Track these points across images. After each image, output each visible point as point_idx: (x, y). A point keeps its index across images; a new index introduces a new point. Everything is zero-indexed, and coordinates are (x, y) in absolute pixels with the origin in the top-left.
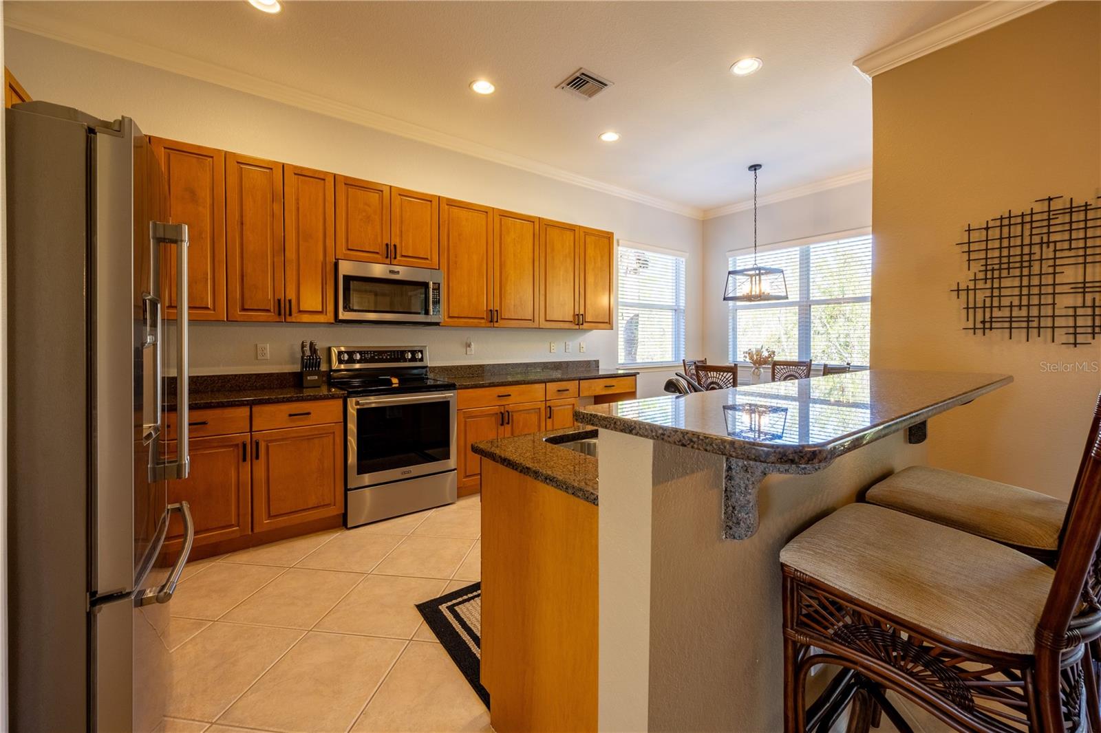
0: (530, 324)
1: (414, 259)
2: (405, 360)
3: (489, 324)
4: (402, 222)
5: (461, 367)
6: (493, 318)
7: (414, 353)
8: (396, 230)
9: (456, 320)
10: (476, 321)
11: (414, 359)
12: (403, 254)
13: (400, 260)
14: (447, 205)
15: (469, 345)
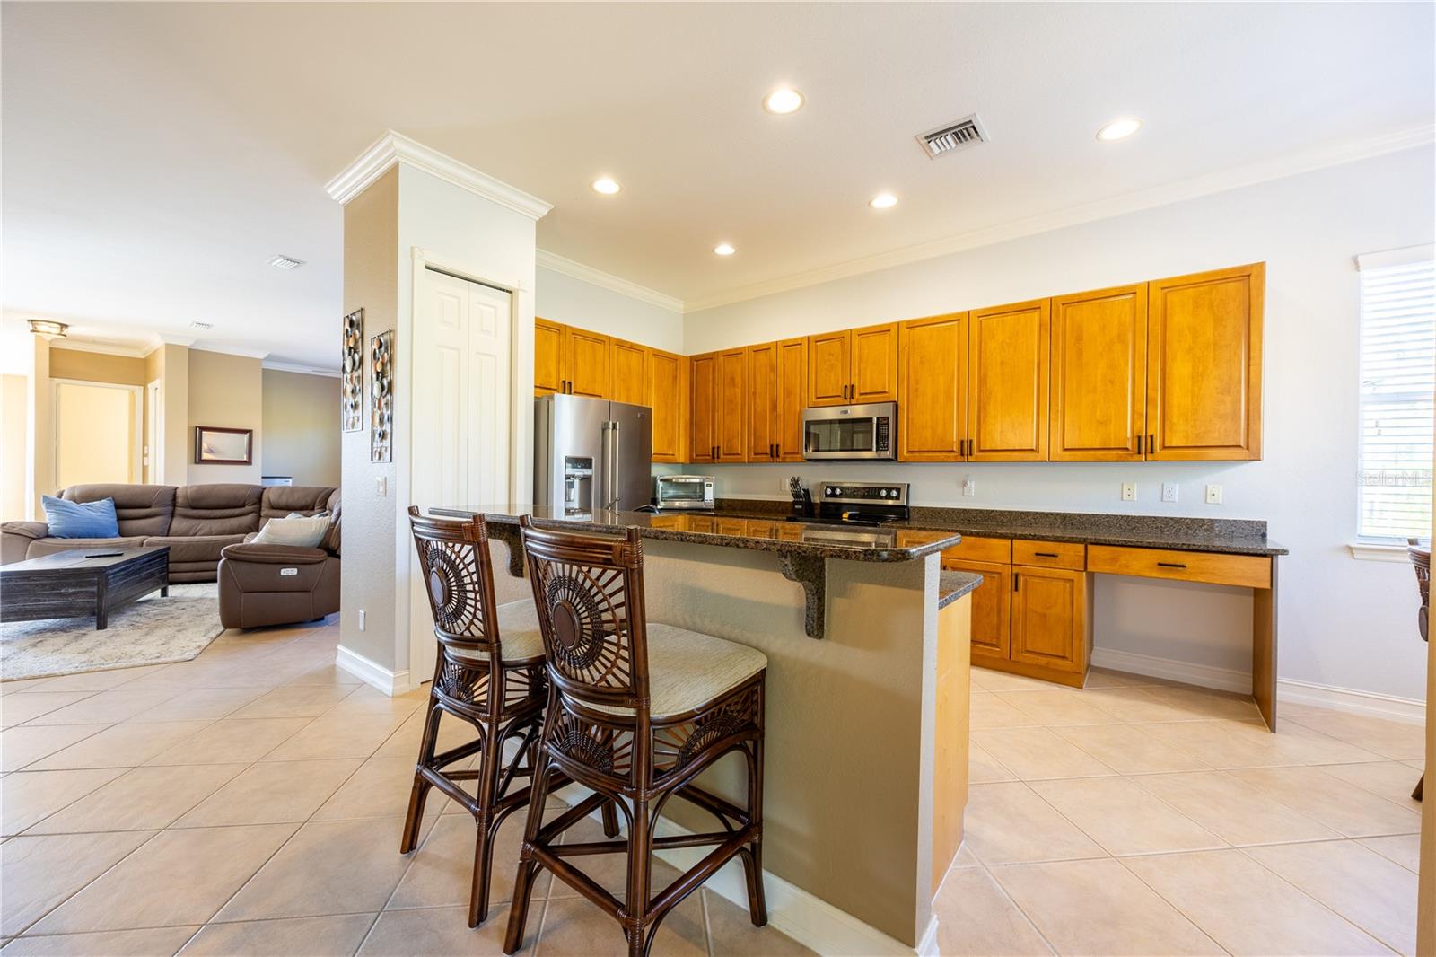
0: (1031, 456)
1: (870, 398)
2: (881, 498)
3: (960, 458)
4: (860, 360)
5: (953, 510)
6: (965, 451)
7: (889, 490)
8: (855, 370)
9: (917, 454)
10: (944, 454)
11: (888, 497)
12: (862, 392)
13: (858, 399)
14: (908, 328)
15: (965, 484)
